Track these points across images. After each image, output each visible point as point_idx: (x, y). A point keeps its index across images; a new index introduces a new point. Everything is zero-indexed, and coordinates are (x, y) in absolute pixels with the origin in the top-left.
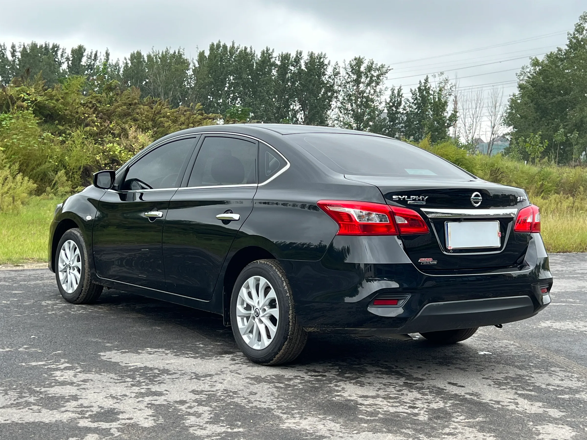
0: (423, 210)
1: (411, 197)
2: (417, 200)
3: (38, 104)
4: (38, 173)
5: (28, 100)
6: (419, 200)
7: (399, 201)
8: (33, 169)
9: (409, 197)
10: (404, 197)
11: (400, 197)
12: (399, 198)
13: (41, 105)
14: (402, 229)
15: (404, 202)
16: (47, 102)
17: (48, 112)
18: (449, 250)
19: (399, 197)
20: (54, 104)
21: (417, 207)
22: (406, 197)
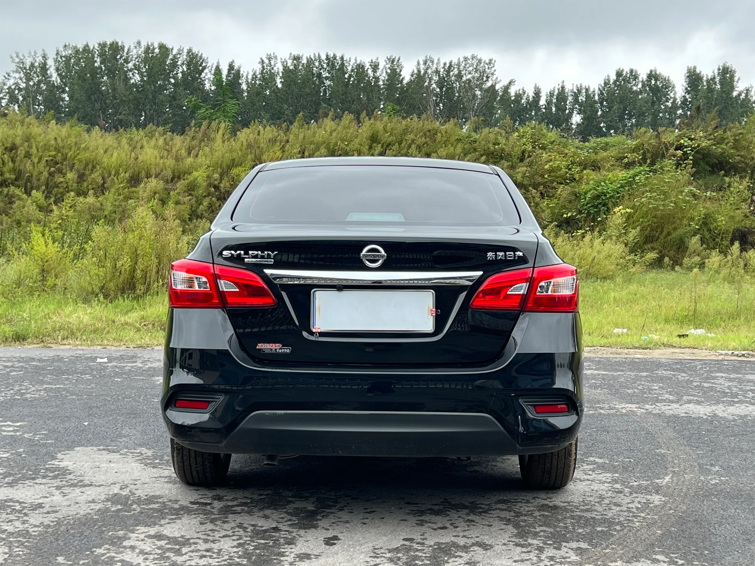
0: (268, 271)
1: (250, 252)
2: (259, 256)
3: (701, 151)
4: (674, 240)
5: (689, 147)
6: (262, 257)
7: (230, 259)
8: (669, 234)
9: (246, 253)
10: (238, 252)
11: (233, 252)
12: (232, 255)
13: (706, 152)
14: (230, 300)
15: (239, 259)
16: (714, 147)
17: (715, 160)
18: (314, 333)
19: (231, 253)
20: (723, 149)
21: (258, 268)
22: (242, 252)
